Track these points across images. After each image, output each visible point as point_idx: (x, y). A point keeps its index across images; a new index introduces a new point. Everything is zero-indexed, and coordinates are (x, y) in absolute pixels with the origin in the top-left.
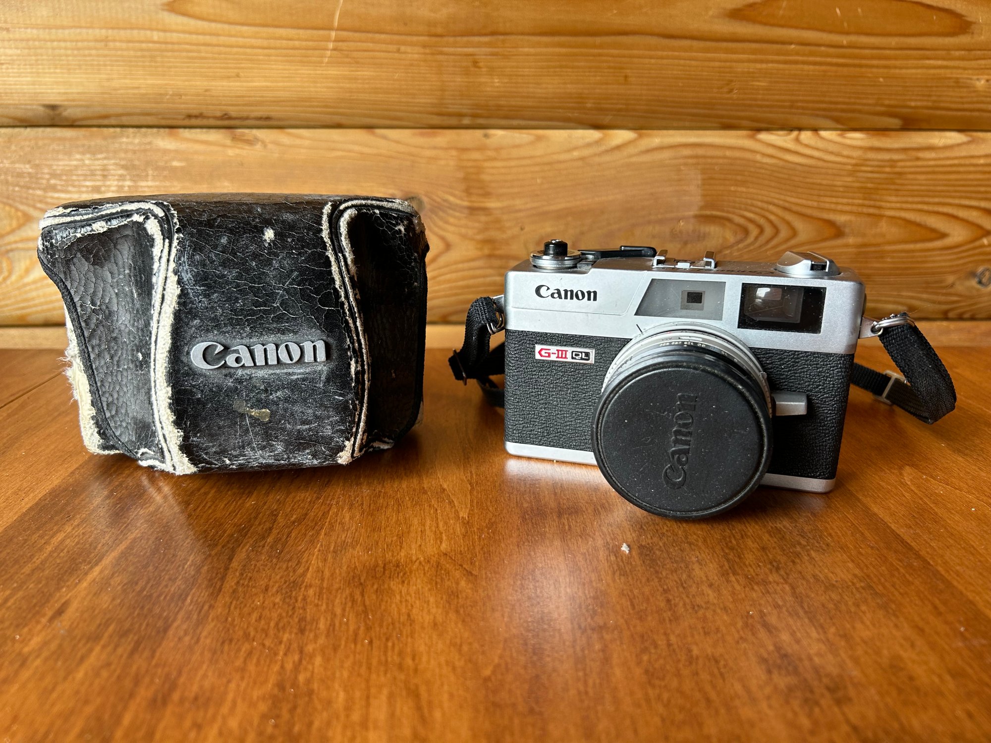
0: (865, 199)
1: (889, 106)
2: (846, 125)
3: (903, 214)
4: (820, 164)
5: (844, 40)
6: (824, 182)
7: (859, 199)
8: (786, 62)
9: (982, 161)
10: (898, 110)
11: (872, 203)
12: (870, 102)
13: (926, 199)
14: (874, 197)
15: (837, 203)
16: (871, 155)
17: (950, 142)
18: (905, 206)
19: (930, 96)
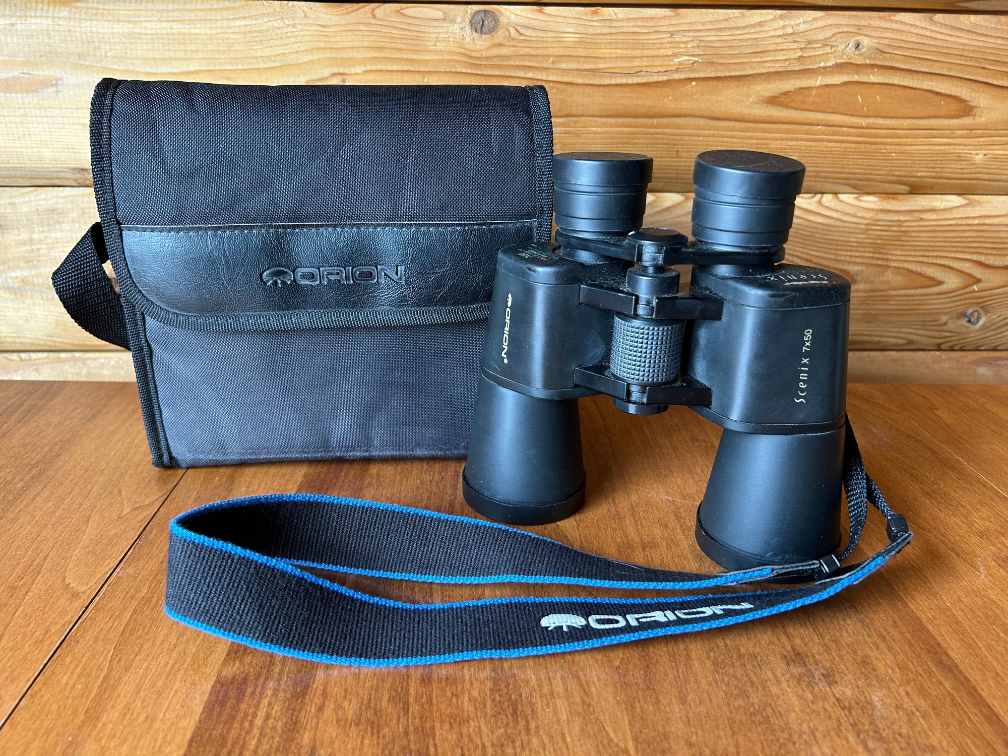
0: (874, 253)
1: (898, 176)
2: (861, 189)
3: (906, 266)
4: (839, 223)
5: (864, 122)
6: (841, 239)
7: (870, 252)
8: (813, 140)
9: (976, 222)
10: (906, 179)
11: (880, 256)
12: (883, 172)
13: (927, 253)
14: (882, 251)
15: (851, 256)
16: (881, 216)
17: (949, 205)
18: (908, 259)
19: (934, 168)
